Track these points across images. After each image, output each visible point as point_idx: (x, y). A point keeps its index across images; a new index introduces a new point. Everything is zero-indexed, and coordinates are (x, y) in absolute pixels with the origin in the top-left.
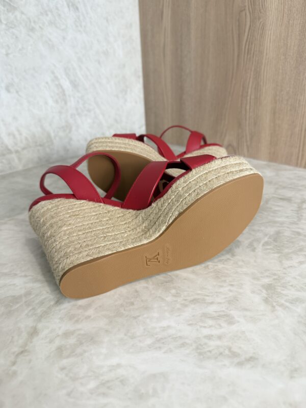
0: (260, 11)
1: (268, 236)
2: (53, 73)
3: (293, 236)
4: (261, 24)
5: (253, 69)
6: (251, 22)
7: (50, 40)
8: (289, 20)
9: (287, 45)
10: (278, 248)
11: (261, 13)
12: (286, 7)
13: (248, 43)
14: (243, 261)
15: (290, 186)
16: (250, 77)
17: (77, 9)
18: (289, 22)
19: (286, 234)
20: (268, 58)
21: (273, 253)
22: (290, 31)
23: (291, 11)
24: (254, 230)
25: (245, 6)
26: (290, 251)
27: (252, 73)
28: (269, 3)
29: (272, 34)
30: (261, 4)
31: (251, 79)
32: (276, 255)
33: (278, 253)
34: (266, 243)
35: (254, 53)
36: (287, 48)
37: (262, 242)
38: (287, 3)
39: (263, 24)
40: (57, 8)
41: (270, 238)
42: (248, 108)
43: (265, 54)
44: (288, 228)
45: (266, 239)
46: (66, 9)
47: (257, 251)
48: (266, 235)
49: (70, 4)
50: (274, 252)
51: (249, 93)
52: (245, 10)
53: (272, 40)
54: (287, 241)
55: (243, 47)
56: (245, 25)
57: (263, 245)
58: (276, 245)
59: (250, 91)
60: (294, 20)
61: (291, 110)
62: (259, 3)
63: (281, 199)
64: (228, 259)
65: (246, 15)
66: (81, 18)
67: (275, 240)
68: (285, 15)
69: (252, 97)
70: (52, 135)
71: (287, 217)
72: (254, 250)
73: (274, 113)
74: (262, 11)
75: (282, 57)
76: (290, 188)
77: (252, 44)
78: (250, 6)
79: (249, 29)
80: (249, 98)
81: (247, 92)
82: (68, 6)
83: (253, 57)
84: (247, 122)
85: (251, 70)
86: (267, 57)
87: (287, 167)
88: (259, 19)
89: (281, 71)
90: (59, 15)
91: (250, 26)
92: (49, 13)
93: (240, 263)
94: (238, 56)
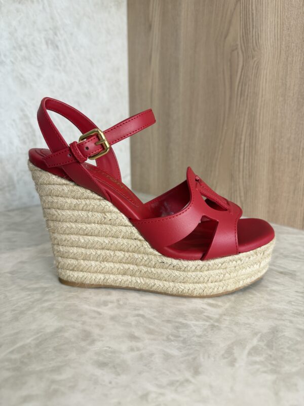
0: (254, 49)
1: (259, 335)
2: (22, 110)
3: (299, 339)
4: (256, 63)
5: (247, 113)
6: (243, 61)
7: (22, 75)
8: (288, 57)
9: (286, 85)
10: (274, 362)
11: (254, 51)
12: (283, 43)
13: (241, 84)
14: (211, 387)
15: (294, 255)
16: (244, 123)
17: (57, 47)
18: (287, 59)
19: (286, 334)
20: (265, 100)
21: (265, 372)
22: (289, 69)
23: (289, 47)
24: (237, 324)
25: (237, 45)
26: (294, 370)
27: (246, 117)
28: (264, 40)
29: (268, 74)
30: (254, 42)
31: (245, 125)
32: (270, 377)
33: (273, 371)
34: (255, 351)
35: (247, 96)
36: (286, 88)
37: (249, 347)
38: (284, 39)
39: (258, 62)
40: (33, 45)
41: (261, 340)
42: (242, 157)
43: (260, 95)
44: (291, 322)
45: (255, 342)
46: (44, 47)
47: (237, 365)
48: (256, 334)
49: (50, 42)
50: (265, 369)
51: (243, 141)
52: (237, 49)
53: (268, 80)
54: (289, 348)
55: (236, 89)
56: (238, 65)
57: (249, 354)
58: (271, 356)
59: (243, 137)
60: (293, 57)
61: (293, 160)
62: (253, 41)
63: (281, 273)
64: (187, 381)
65: (238, 53)
66: (61, 57)
67: (269, 345)
68: (282, 51)
69: (246, 144)
70: (15, 178)
71: (290, 302)
72: (232, 363)
73: (273, 163)
74: (256, 48)
75: (281, 99)
76: (295, 257)
77: (245, 85)
78: (243, 45)
79: (242, 69)
80: (242, 146)
81: (241, 139)
82: (47, 43)
83: (247, 99)
84: (241, 173)
85: (245, 114)
86: (263, 99)
87: (290, 229)
88: (253, 58)
89: (279, 114)
90: (35, 52)
91: (243, 66)
92: (23, 48)
93: (205, 392)
94: (231, 99)
